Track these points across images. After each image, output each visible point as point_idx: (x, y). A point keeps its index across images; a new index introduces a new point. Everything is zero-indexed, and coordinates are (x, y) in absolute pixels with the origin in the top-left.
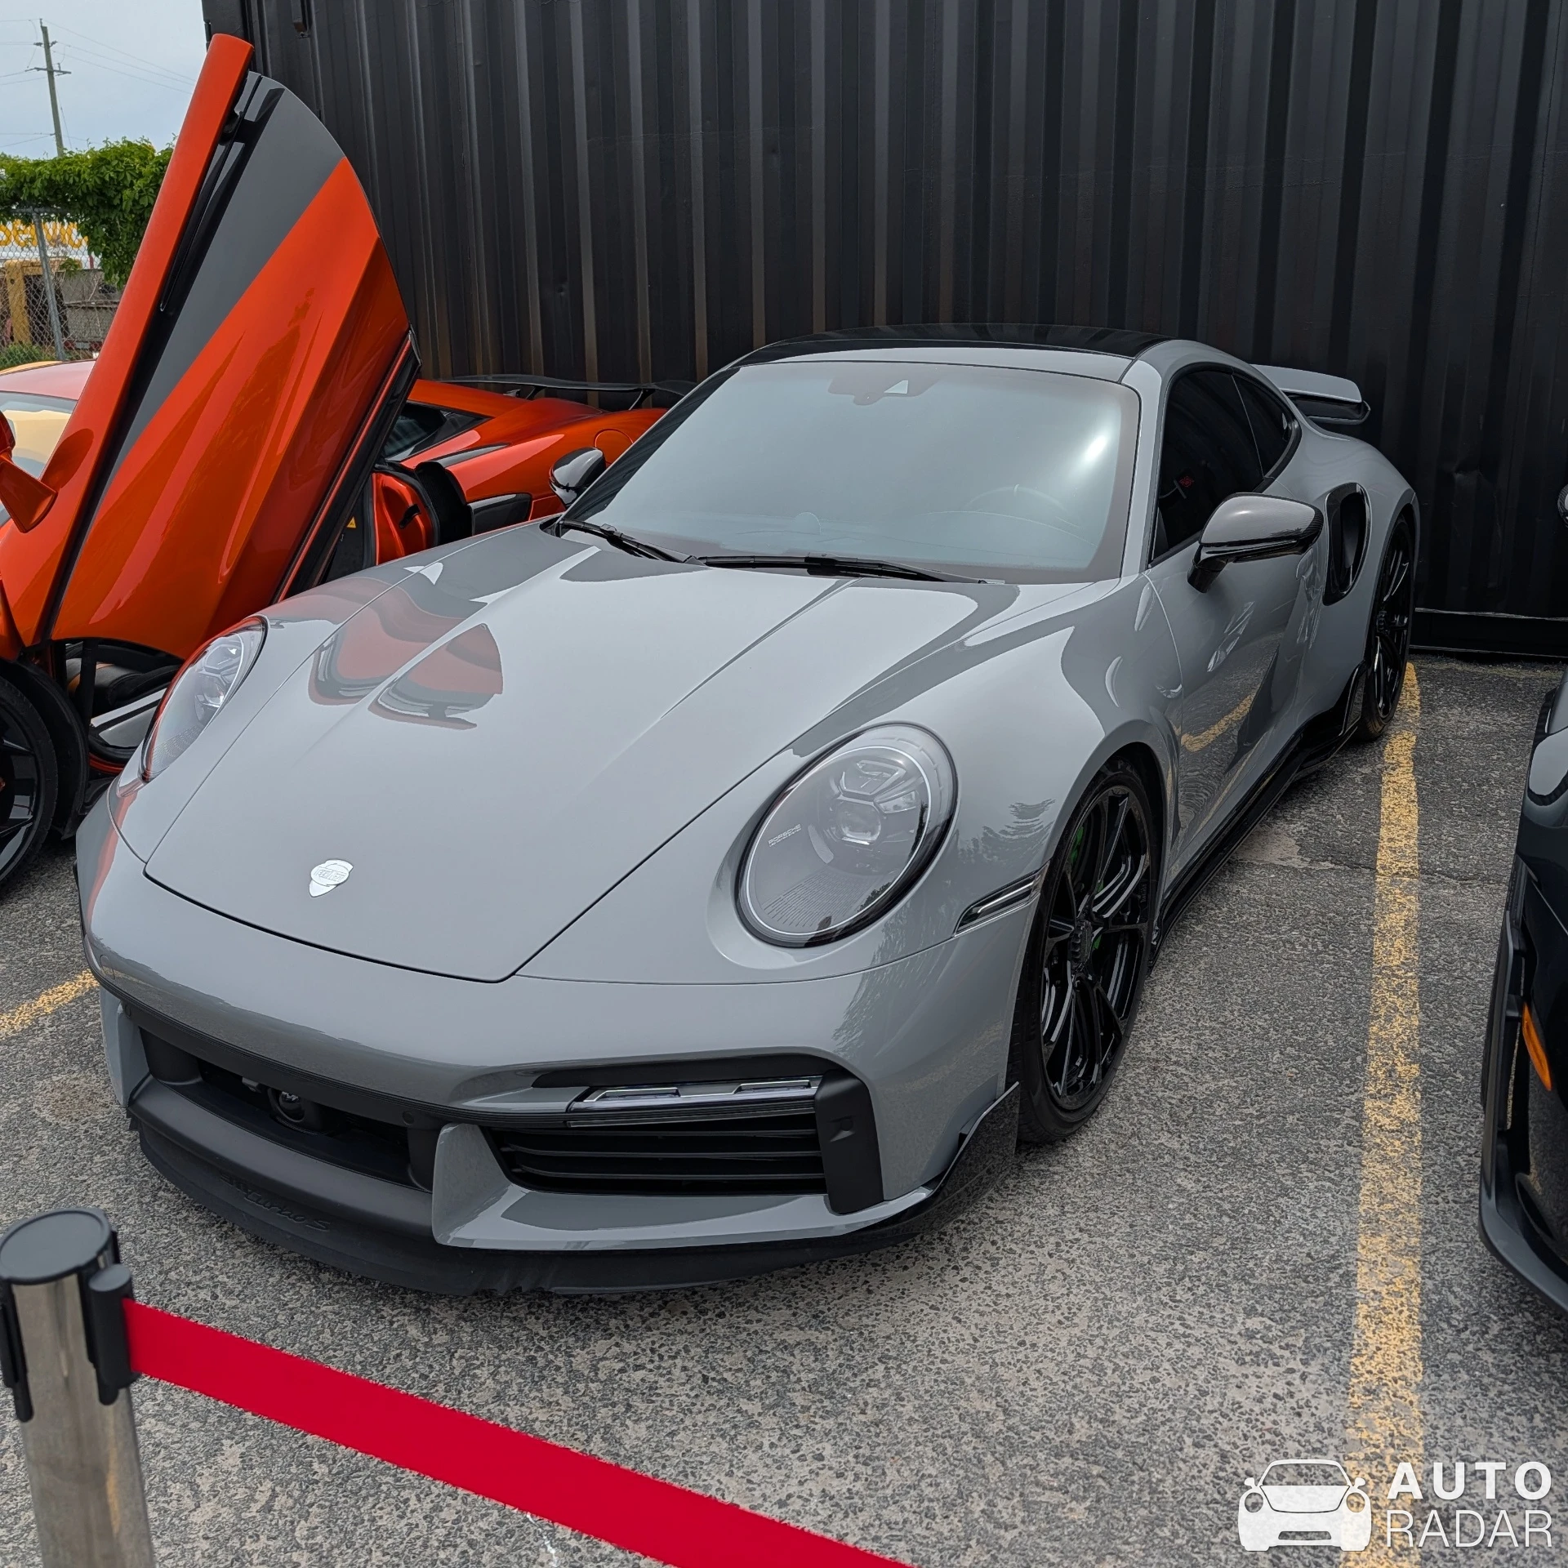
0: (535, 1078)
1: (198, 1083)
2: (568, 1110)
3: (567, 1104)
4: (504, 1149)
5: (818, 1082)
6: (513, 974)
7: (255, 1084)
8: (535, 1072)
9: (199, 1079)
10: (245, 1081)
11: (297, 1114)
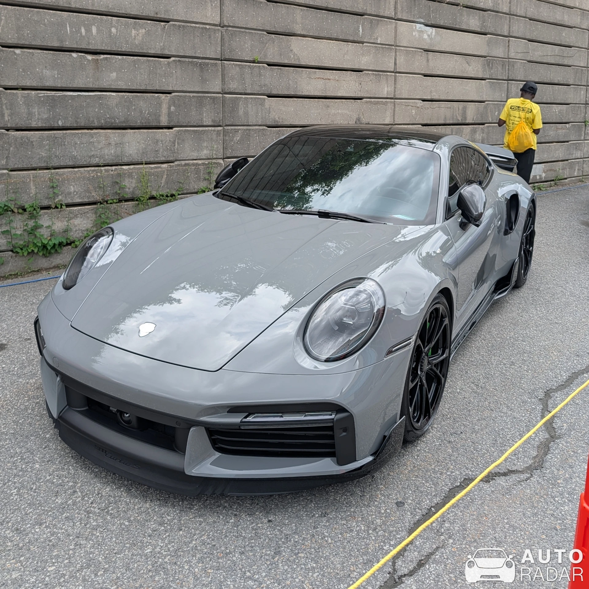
0: (228, 409)
1: (87, 410)
2: (241, 422)
3: (241, 419)
4: (213, 437)
5: (335, 413)
6: (221, 368)
7: (116, 410)
8: (228, 407)
9: (87, 408)
10: (111, 408)
11: (129, 422)
